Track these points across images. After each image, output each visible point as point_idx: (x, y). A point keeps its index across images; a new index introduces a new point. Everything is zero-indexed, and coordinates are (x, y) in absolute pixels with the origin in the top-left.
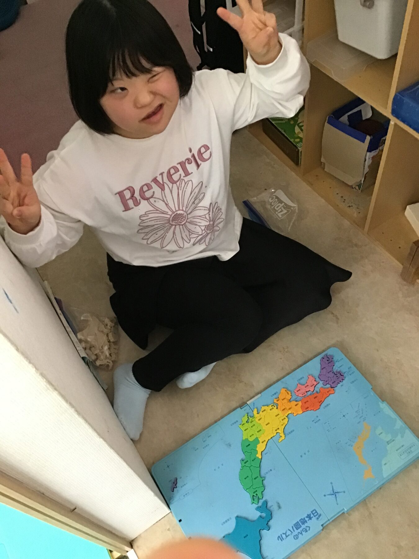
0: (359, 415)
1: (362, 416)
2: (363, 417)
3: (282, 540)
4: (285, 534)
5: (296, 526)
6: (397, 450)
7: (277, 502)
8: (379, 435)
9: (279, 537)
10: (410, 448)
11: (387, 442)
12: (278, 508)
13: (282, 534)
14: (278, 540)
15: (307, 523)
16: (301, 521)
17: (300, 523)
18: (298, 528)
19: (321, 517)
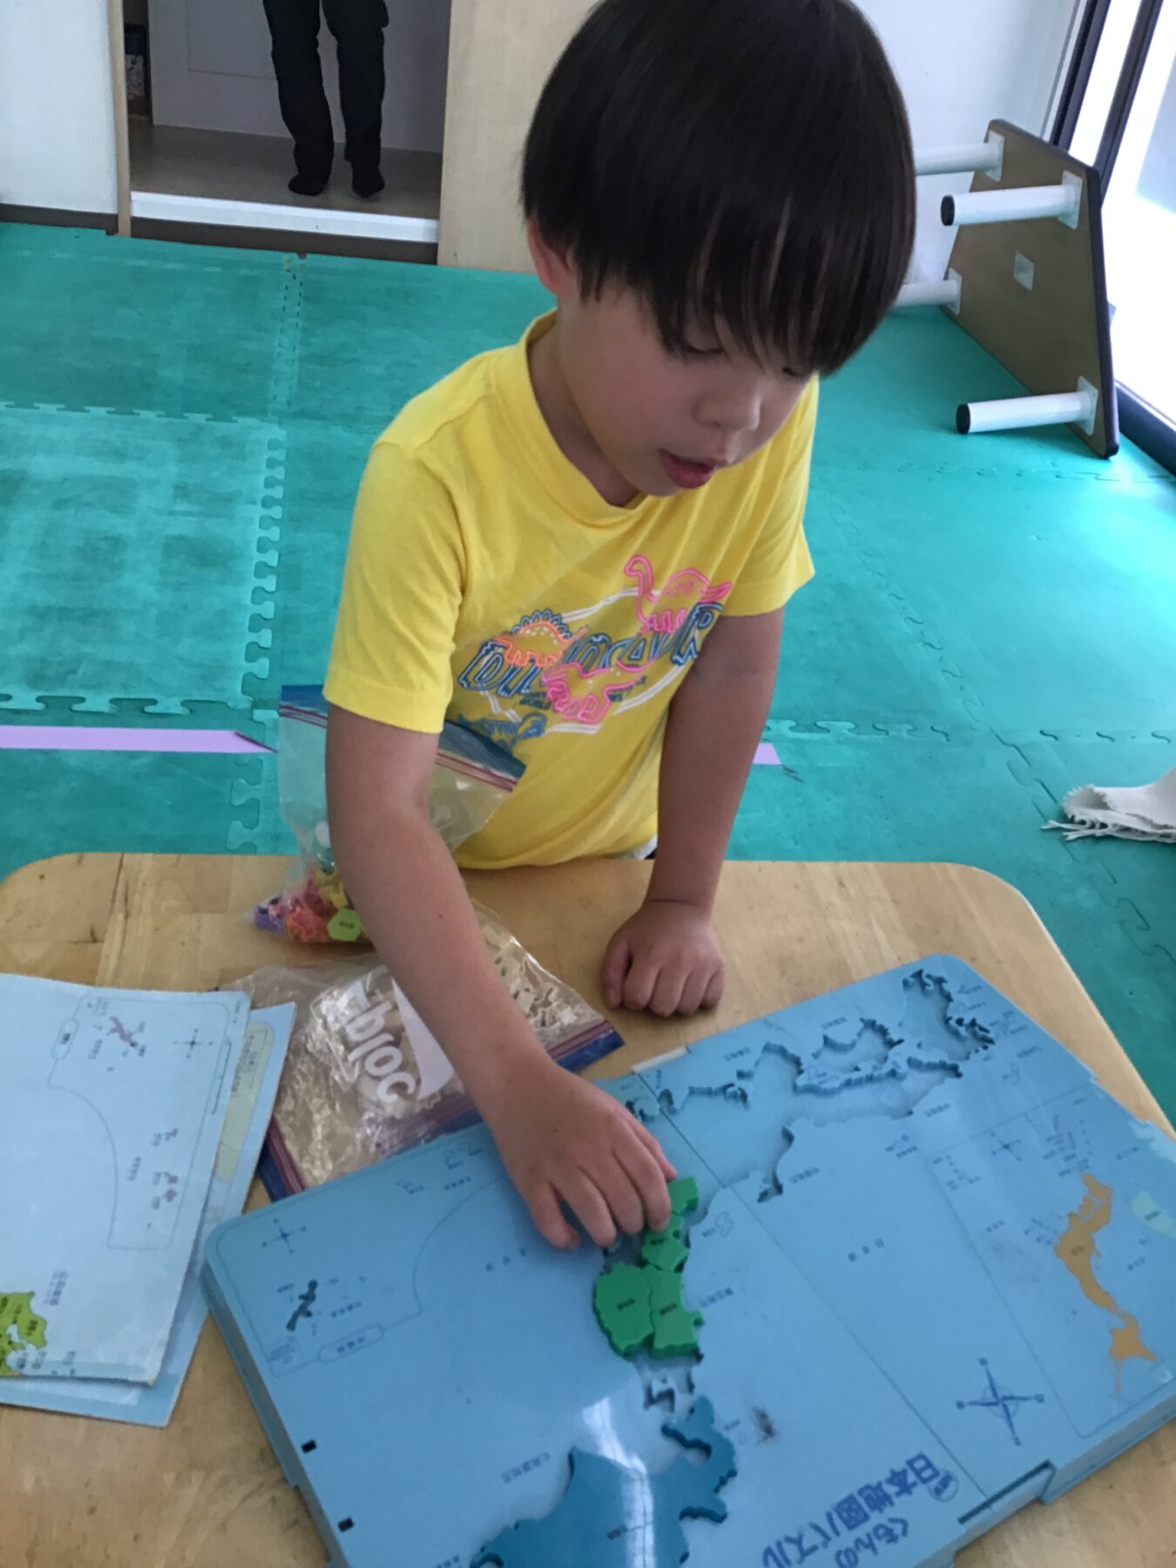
0: (1061, 1150)
1: (1074, 1155)
7: (757, 1410)
9: (768, 1552)
12: (764, 1434)
13: (781, 1539)
14: (766, 1562)
15: (892, 1503)
16: (865, 1494)
17: (861, 1501)
18: (853, 1522)
19: (952, 1486)
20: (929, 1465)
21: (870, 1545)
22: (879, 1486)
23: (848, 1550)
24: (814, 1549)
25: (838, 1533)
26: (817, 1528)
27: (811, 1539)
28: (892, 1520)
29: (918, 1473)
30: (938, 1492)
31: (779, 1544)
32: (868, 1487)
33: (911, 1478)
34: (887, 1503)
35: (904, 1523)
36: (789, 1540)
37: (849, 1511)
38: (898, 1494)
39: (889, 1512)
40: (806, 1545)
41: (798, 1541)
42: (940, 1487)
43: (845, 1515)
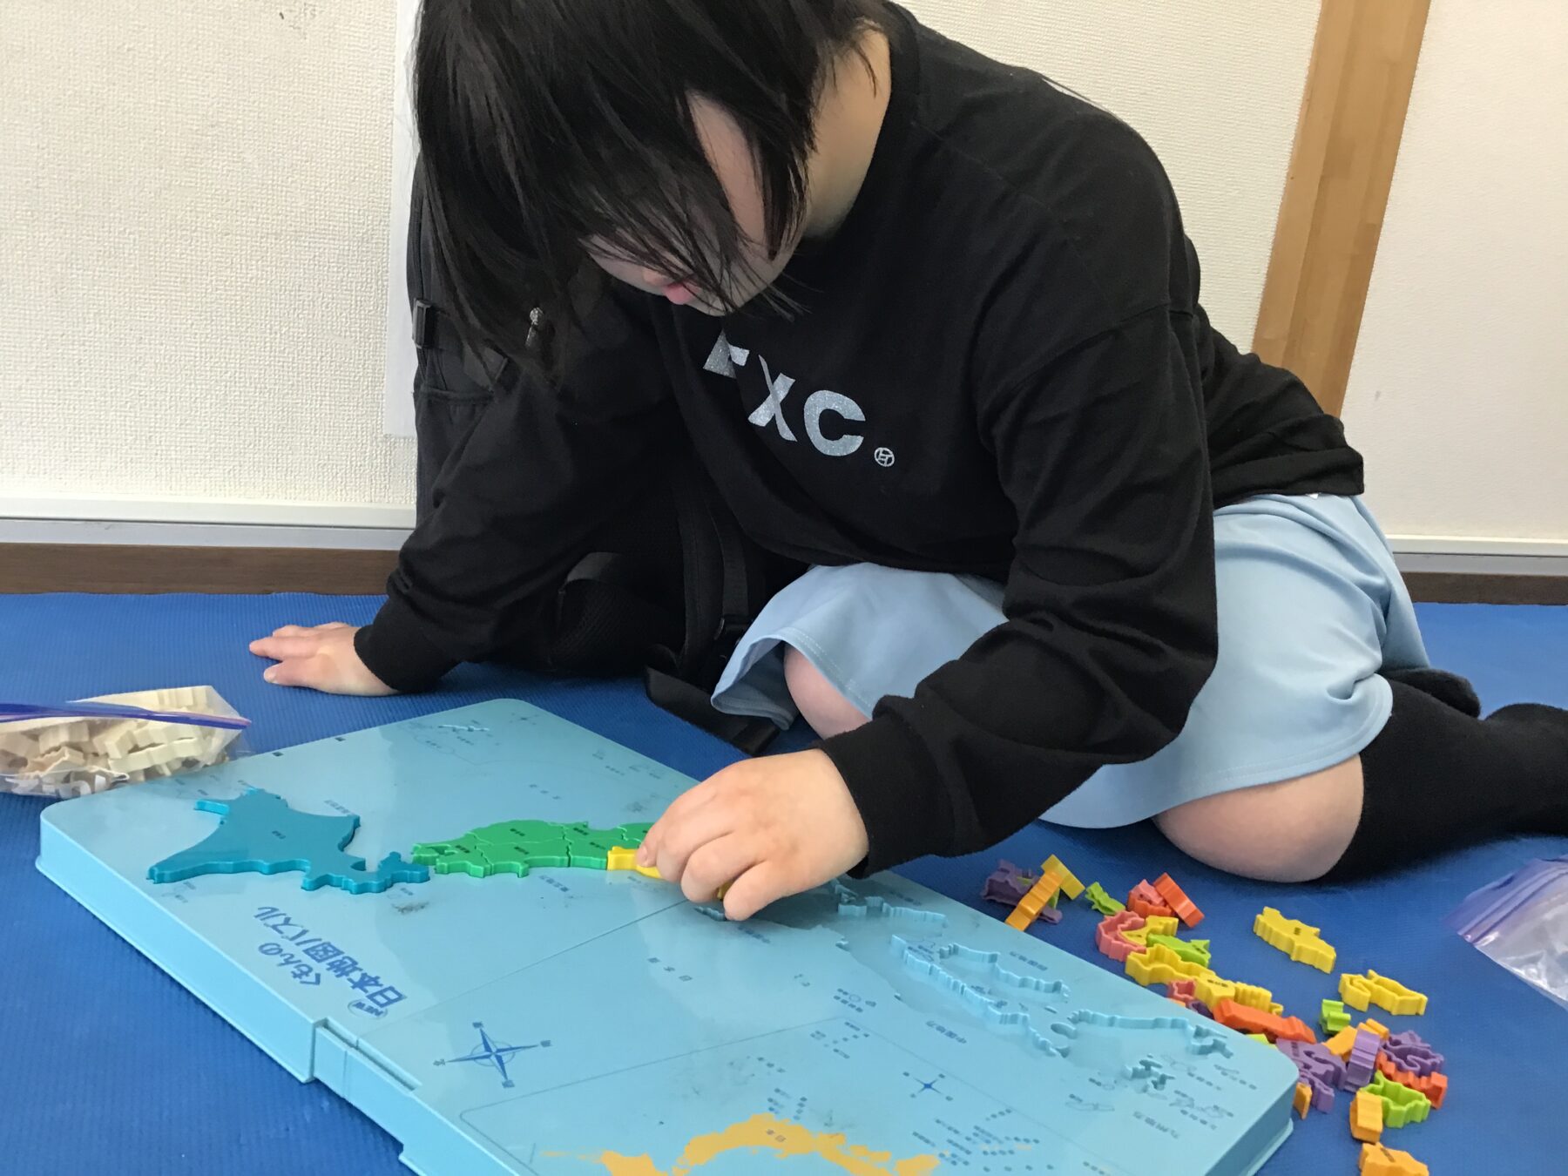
4: (287, 922)
5: (321, 948)
13: (289, 916)
23: (281, 950)
42: (366, 1007)
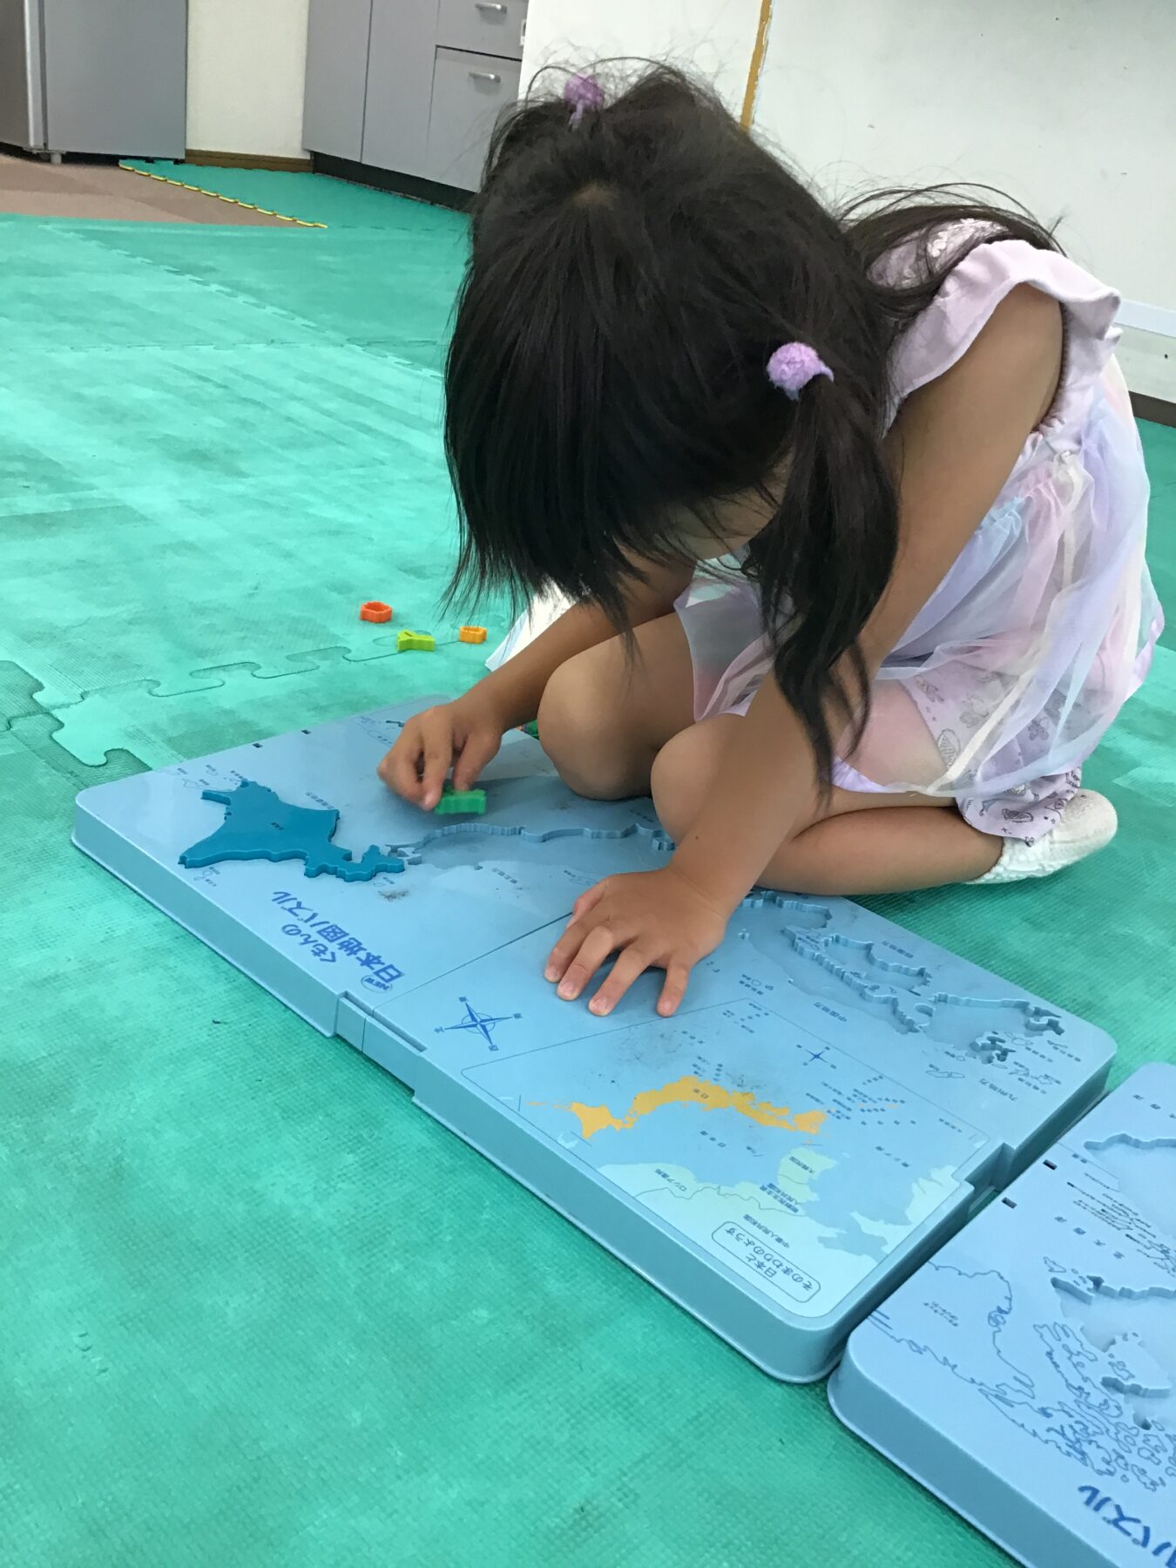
0: (849, 1099)
1: (849, 1109)
2: (844, 1111)
3: (275, 900)
6: (747, 1217)
7: (407, 892)
8: (793, 1159)
9: (287, 894)
10: (787, 1271)
11: (771, 1186)
12: (389, 894)
14: (276, 893)
15: (348, 955)
16: (352, 941)
17: (346, 939)
18: (325, 934)
19: (382, 990)
20: (393, 978)
21: (306, 942)
22: (365, 950)
24: (296, 915)
25: (312, 926)
26: (314, 916)
27: (306, 915)
28: (333, 954)
29: (384, 970)
30: (370, 981)
31: (295, 899)
32: (359, 944)
33: (378, 967)
34: (348, 952)
35: (334, 960)
36: (299, 904)
37: (333, 933)
38: (358, 958)
39: (341, 954)
40: (297, 911)
41: (299, 905)
43: (330, 930)
